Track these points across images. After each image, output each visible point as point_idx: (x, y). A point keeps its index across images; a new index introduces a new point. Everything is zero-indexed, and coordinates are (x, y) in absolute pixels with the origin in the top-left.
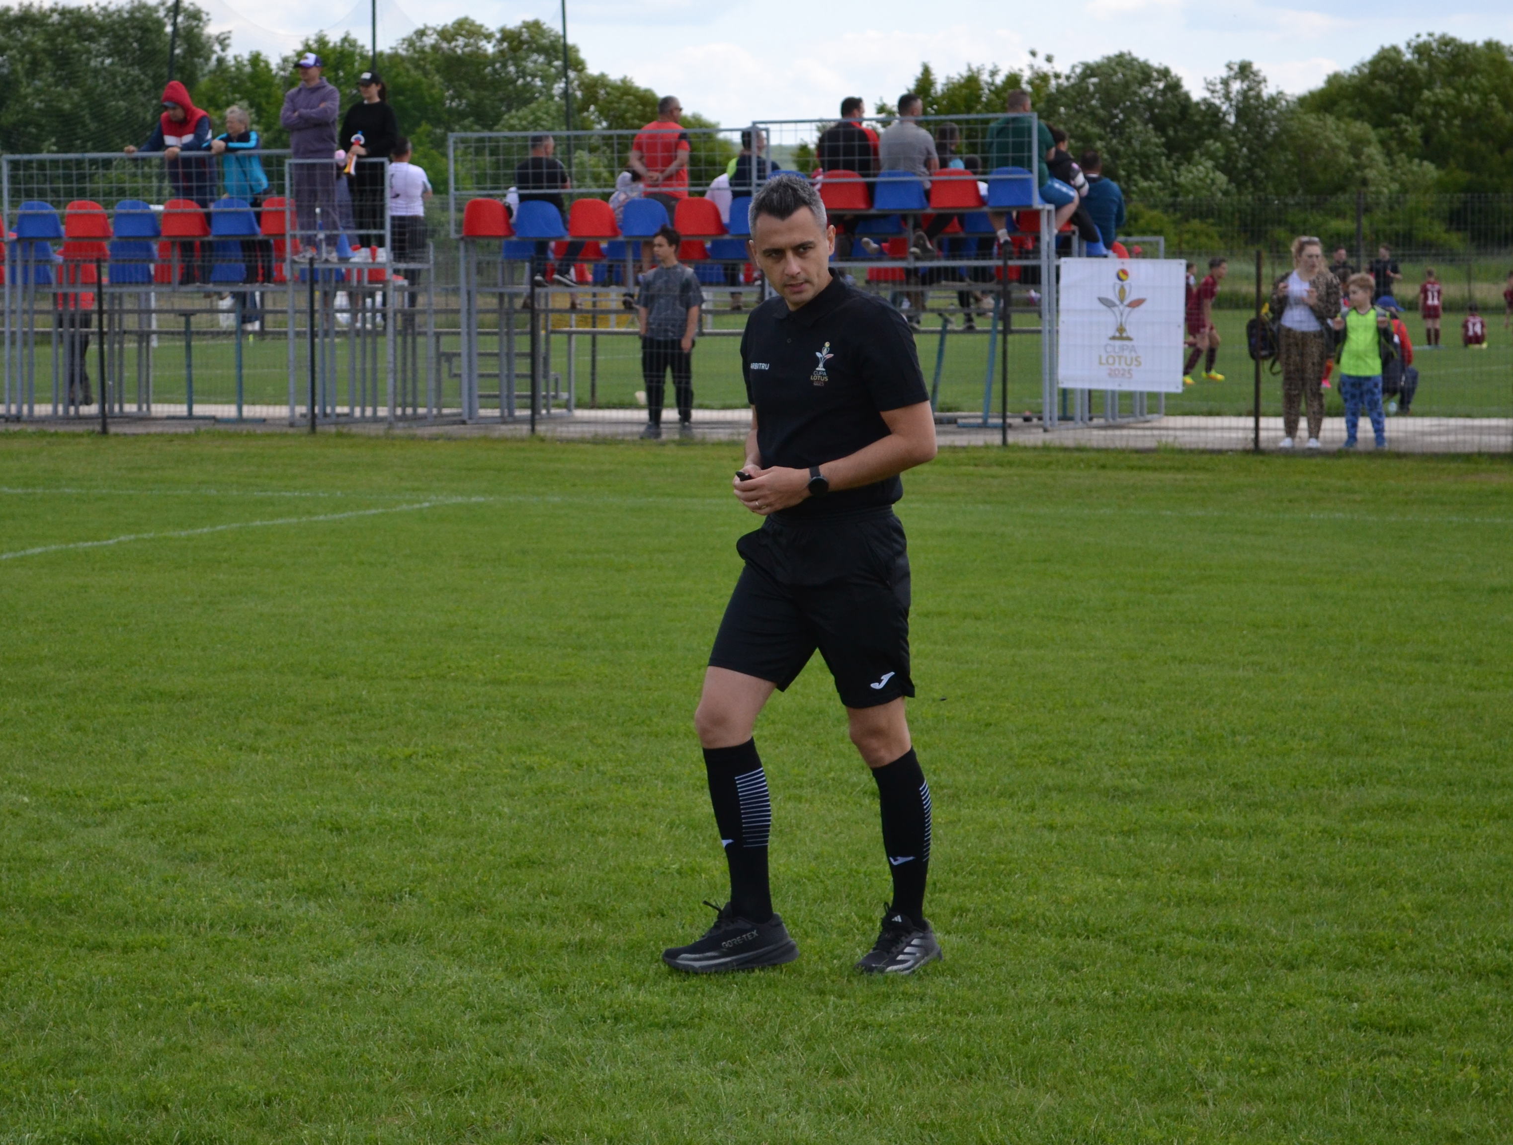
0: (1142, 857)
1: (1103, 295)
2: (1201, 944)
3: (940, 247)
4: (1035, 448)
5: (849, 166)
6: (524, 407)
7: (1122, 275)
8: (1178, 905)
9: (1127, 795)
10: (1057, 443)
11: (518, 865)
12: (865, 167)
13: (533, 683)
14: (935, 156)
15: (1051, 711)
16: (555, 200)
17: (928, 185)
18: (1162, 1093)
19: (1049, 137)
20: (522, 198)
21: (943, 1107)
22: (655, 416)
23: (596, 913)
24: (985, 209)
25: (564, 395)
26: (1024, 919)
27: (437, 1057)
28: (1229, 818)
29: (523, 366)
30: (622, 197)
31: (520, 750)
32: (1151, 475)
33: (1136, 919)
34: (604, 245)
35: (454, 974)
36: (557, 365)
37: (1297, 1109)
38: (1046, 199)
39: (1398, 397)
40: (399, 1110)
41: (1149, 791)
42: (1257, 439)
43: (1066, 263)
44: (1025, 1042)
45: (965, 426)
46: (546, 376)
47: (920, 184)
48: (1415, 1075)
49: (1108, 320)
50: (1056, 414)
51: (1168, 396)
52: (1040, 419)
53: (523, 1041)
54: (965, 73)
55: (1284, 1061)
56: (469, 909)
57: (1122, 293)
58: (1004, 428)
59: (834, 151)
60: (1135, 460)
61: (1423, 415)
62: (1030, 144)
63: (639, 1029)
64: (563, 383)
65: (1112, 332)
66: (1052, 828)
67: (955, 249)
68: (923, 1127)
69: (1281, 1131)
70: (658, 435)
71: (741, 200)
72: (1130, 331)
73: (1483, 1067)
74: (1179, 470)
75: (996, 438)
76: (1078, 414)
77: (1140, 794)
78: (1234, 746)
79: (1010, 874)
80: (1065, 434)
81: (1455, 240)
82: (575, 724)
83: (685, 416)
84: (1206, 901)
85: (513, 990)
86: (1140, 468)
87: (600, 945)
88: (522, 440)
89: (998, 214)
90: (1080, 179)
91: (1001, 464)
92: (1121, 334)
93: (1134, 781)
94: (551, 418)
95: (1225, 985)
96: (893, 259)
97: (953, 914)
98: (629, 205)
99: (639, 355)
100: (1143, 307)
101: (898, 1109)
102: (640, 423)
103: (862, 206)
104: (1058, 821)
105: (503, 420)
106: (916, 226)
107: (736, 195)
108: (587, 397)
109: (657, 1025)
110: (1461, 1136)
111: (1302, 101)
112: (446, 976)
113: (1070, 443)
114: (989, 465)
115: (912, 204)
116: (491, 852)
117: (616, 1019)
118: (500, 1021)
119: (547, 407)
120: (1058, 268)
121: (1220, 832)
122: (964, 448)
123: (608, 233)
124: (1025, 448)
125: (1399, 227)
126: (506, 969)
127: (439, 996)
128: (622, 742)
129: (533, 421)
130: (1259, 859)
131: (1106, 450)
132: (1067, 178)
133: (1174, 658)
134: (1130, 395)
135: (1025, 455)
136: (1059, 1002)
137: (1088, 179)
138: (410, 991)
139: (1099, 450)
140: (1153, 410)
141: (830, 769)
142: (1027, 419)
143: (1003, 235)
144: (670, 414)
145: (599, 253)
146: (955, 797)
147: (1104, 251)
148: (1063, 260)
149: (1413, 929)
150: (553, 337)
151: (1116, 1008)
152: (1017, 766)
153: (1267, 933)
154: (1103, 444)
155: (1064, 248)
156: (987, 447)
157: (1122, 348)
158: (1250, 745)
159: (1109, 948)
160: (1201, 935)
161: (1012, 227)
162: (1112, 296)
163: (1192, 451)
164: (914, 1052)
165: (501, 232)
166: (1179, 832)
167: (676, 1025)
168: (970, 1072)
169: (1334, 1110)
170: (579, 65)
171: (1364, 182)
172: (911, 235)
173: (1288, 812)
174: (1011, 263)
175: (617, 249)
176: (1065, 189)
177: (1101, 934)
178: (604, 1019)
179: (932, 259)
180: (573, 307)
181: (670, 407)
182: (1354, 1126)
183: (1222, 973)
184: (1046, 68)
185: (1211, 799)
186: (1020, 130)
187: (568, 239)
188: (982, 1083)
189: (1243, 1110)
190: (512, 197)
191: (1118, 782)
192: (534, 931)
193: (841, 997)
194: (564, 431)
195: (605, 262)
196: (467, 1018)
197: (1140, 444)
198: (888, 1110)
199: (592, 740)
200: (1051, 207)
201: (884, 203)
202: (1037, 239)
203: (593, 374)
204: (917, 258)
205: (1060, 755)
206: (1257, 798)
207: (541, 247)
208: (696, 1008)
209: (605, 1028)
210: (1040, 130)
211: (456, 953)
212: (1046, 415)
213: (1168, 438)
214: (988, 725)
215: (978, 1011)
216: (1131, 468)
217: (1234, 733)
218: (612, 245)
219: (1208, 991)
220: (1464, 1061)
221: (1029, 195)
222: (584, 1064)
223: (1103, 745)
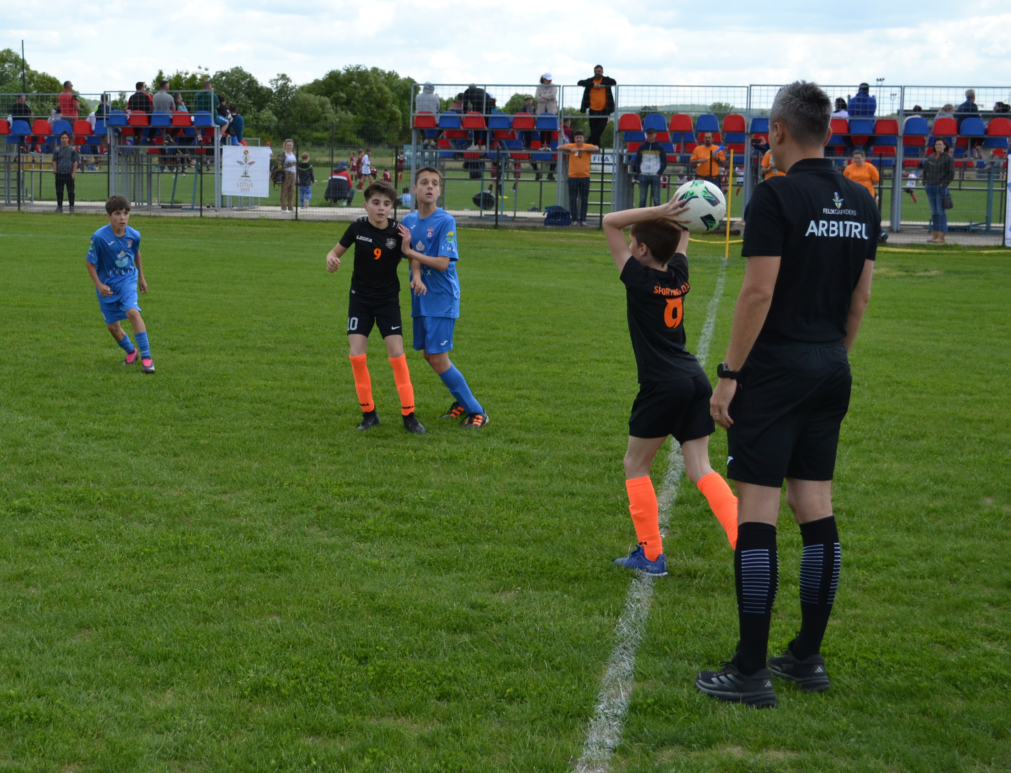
0: (276, 373)
1: (239, 160)
2: (304, 406)
3: (176, 141)
4: (213, 218)
5: (141, 109)
6: (14, 200)
7: (246, 152)
8: (293, 391)
9: (268, 350)
10: (221, 216)
11: (39, 376)
12: (148, 110)
13: (34, 306)
14: (174, 105)
15: (234, 318)
16: (27, 120)
17: (171, 117)
18: (299, 461)
19: (218, 100)
20: (14, 119)
21: (217, 468)
22: (60, 204)
23: (73, 395)
24: (193, 126)
25: (29, 195)
26: (237, 397)
27: (20, 450)
28: (307, 358)
29: (14, 184)
30: (53, 119)
31: (32, 332)
32: (257, 229)
33: (278, 396)
34: (46, 138)
35: (21, 419)
36: (27, 184)
37: (350, 468)
38: (216, 123)
39: (347, 200)
40: (9, 470)
41: (276, 348)
42: (296, 216)
43: (225, 148)
44: (244, 443)
45: (186, 209)
46: (23, 186)
47: (168, 116)
48: (391, 454)
49: (241, 170)
50: (220, 205)
51: (262, 198)
52: (214, 206)
53: (52, 444)
54: (176, 74)
55: (342, 450)
56: (23, 393)
57: (246, 159)
58: (201, 210)
59: (135, 103)
60: (251, 223)
61: (356, 207)
62: (211, 102)
63: (96, 439)
64: (29, 191)
65: (242, 174)
66: (241, 362)
67: (181, 141)
68: (211, 475)
69: (345, 475)
70: (62, 211)
71: (99, 121)
72: (249, 174)
73: (415, 451)
74: (268, 226)
75: (198, 214)
76: (228, 205)
77: (273, 349)
78: (305, 331)
79: (229, 379)
80: (224, 212)
81: (361, 141)
82: (52, 322)
83: (72, 204)
84: (305, 390)
85: (46, 425)
86: (253, 226)
87: (76, 407)
88: (15, 212)
89: (198, 129)
90: (230, 116)
91: (201, 224)
92: (246, 175)
93: (269, 344)
94: (25, 204)
95: (316, 421)
96: (159, 145)
97: (210, 395)
98: (56, 122)
99: (55, 180)
100: (253, 165)
101: (201, 469)
102: (54, 206)
103: (146, 124)
104: (243, 360)
105: (6, 205)
106: (167, 132)
107: (97, 119)
108: (38, 197)
109: (103, 438)
110: (411, 477)
111: (302, 88)
112: (18, 420)
113: (226, 216)
114: (196, 224)
115: (166, 124)
116: (29, 372)
117: (87, 435)
118: (42, 436)
119: (23, 200)
120: (221, 150)
121: (305, 363)
122: (186, 217)
123: (48, 133)
124: (209, 218)
125: (339, 136)
126: (41, 416)
127: (17, 427)
128: (72, 329)
129: (19, 205)
130: (321, 373)
131: (240, 219)
132: (225, 115)
133: (277, 298)
134: (247, 198)
135: (211, 221)
136: (254, 428)
137: (232, 116)
138: (5, 425)
139: (237, 219)
140: (256, 204)
141: (154, 340)
142: (208, 207)
143: (200, 138)
144: (66, 203)
145: (44, 141)
146: (202, 350)
147: (238, 143)
148: (224, 146)
149: (381, 399)
150: (26, 173)
151: (276, 430)
152: (224, 339)
153: (328, 401)
154: (239, 217)
155: (223, 141)
156: (194, 217)
157: (246, 180)
158: (310, 331)
159: (270, 407)
160: (303, 402)
161: (203, 134)
162: (242, 160)
163: (272, 220)
164: (203, 447)
165: (6, 132)
166: (289, 363)
167: (111, 438)
168: (225, 454)
169: (363, 467)
170: (27, 68)
171: (326, 119)
172: (165, 136)
173: (329, 356)
174: (204, 147)
175: (51, 139)
176: (223, 119)
177: (266, 402)
178: (82, 436)
179: (173, 145)
180: (33, 161)
181: (66, 200)
182: (372, 473)
183: (315, 416)
184: (206, 73)
185: (299, 351)
186: (206, 96)
187: (32, 135)
188: (230, 459)
189: (329, 468)
190: (10, 118)
191: (263, 345)
192: (49, 402)
193: (172, 426)
194: (30, 209)
195: (46, 144)
196: (29, 435)
197: (253, 217)
198: (197, 469)
199: (60, 328)
200: (218, 126)
201: (155, 123)
202: (213, 139)
203: (40, 187)
204: (168, 145)
205: (240, 334)
206: (317, 351)
207: (22, 138)
208: (117, 431)
209: (83, 439)
210: (215, 97)
211: (21, 411)
212: (216, 205)
213: (263, 215)
214: (211, 323)
215: (225, 431)
216: (250, 226)
217: (304, 326)
218: (49, 138)
219: (309, 423)
220: (408, 449)
221: (210, 121)
222: (78, 453)
223: (256, 331)
